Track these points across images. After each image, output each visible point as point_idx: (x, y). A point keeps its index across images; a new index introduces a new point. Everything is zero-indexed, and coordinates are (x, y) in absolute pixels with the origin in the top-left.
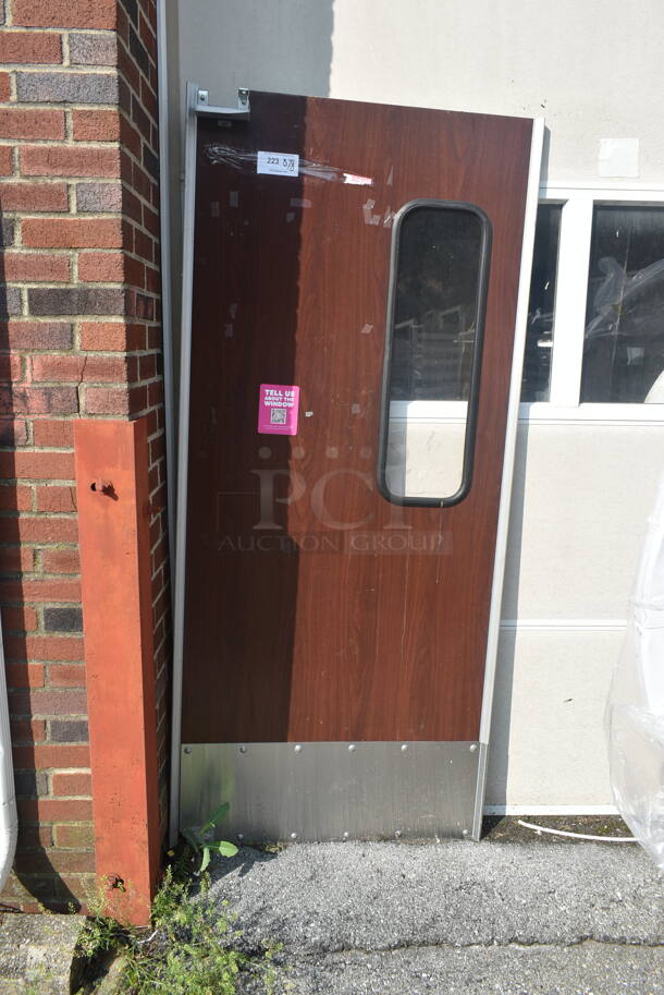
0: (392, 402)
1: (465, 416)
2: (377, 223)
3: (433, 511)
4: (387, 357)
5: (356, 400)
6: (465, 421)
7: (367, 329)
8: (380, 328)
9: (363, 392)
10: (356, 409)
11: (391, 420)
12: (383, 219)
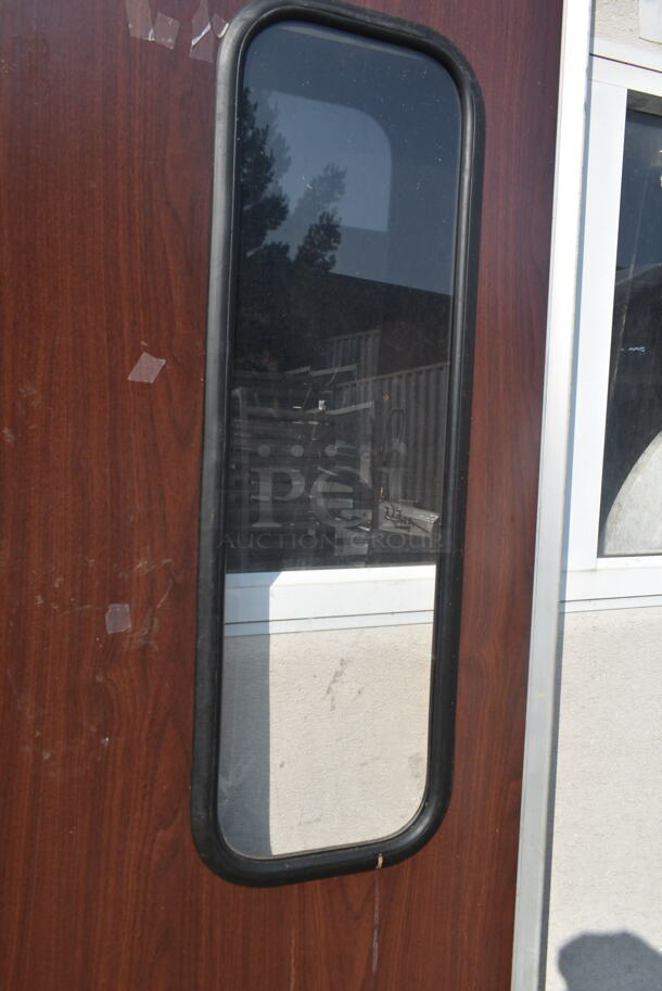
0: (230, 579)
1: (430, 603)
2: (170, 42)
3: (356, 884)
4: (212, 456)
5: (117, 593)
6: (430, 617)
7: (147, 369)
8: (187, 368)
9: (141, 565)
10: (119, 619)
11: (228, 631)
12: (186, 32)
